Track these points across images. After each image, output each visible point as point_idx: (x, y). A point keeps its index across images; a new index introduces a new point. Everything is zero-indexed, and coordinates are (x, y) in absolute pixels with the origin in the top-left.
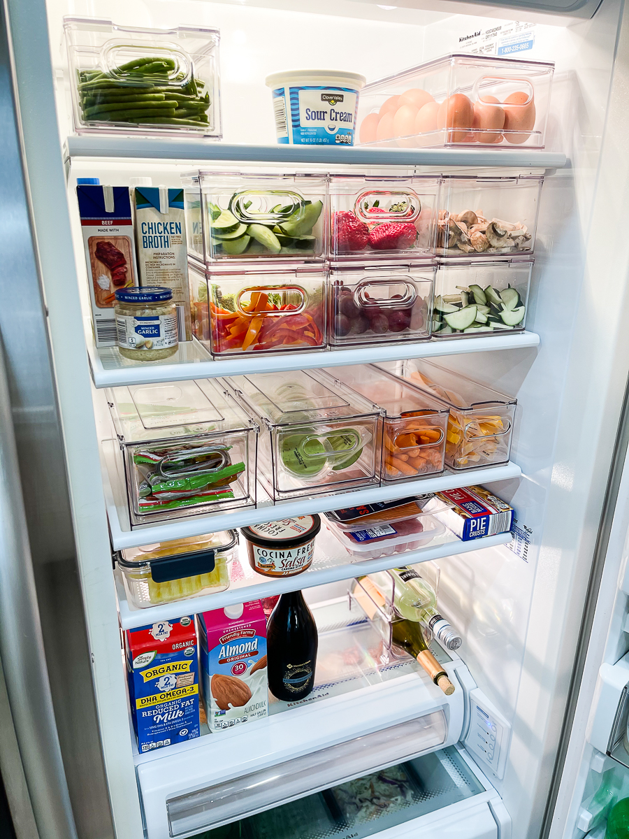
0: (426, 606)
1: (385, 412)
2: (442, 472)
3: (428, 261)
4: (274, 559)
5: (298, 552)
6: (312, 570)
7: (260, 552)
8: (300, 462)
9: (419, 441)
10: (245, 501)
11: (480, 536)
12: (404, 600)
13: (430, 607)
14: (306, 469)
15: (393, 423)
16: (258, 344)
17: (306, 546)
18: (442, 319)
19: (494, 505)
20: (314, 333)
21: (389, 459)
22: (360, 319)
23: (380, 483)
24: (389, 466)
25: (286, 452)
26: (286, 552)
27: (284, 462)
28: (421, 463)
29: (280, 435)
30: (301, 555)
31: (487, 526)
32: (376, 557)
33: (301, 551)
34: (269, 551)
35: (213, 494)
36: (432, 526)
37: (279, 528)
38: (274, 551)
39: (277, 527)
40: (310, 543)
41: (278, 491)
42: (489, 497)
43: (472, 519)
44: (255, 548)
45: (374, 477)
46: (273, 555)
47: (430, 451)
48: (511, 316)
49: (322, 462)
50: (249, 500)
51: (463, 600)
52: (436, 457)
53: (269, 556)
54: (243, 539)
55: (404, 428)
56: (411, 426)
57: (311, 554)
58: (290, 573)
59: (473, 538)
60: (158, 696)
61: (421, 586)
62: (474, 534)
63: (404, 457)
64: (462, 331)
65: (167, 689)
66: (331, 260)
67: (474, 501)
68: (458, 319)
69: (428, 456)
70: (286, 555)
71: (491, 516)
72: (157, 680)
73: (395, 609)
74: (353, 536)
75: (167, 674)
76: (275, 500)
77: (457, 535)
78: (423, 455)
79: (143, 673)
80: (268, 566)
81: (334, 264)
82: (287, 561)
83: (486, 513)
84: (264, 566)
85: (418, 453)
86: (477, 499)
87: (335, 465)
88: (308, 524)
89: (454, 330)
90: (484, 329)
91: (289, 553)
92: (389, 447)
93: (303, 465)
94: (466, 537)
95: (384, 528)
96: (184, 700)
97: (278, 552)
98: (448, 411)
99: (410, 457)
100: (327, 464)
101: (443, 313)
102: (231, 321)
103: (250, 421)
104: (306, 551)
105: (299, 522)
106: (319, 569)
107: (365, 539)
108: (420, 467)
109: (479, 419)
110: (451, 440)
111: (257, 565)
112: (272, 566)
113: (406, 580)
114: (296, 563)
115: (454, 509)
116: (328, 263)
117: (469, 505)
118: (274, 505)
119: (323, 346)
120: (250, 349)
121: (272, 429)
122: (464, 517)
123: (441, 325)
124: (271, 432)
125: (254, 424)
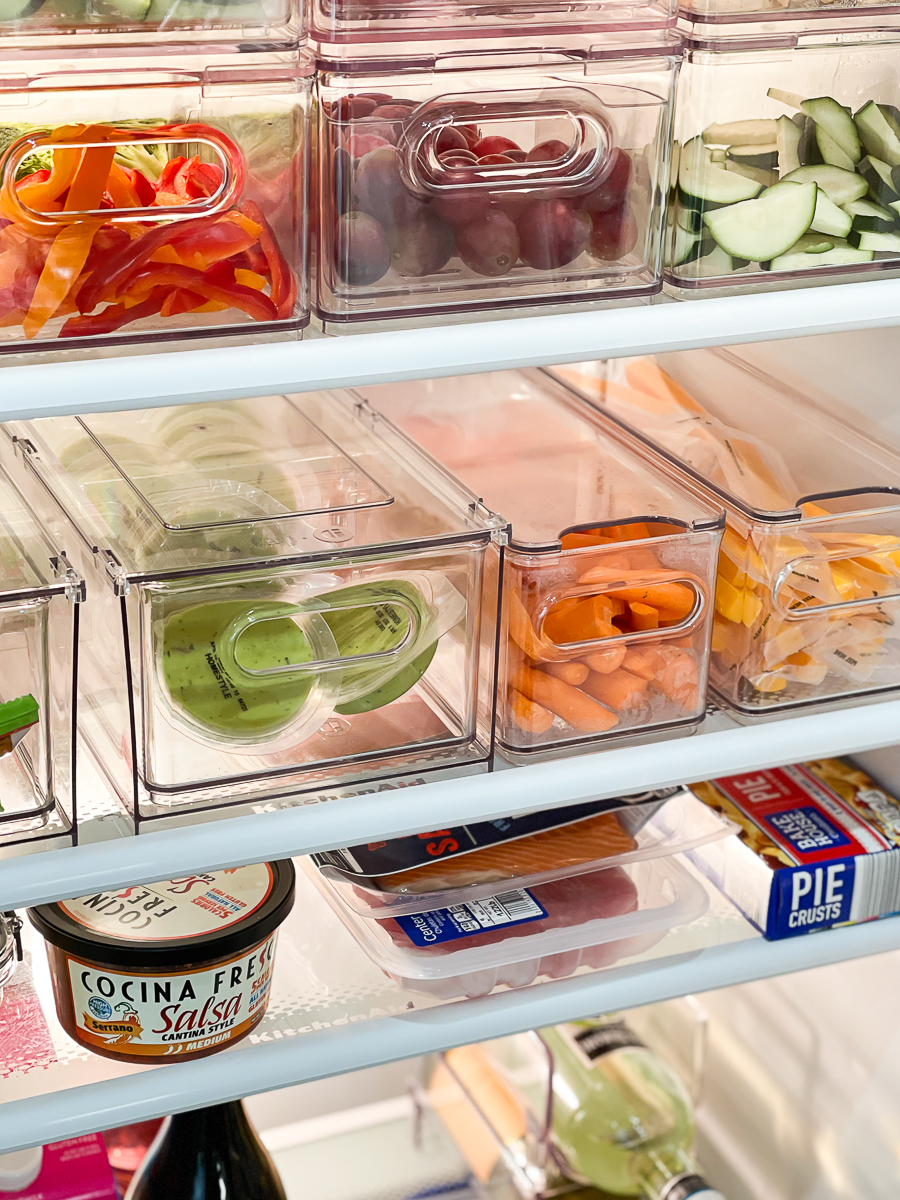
0: (656, 1142)
1: (509, 530)
2: (702, 718)
3: (653, 39)
4: (137, 1004)
5: (218, 983)
6: (264, 1037)
7: (92, 981)
8: (226, 690)
9: (625, 621)
10: (37, 821)
11: (826, 925)
12: (585, 1121)
13: (669, 1147)
14: (244, 715)
15: (536, 564)
16: (78, 314)
17: (243, 963)
18: (697, 224)
19: (874, 822)
20: (266, 274)
21: (521, 677)
22: (423, 226)
23: (490, 759)
24: (522, 701)
25: (176, 657)
26: (177, 983)
27: (172, 692)
28: (629, 692)
29: (155, 607)
30: (226, 992)
31: (846, 891)
32: (477, 993)
33: (226, 979)
34: (119, 979)
36: (667, 891)
37: (156, 902)
38: (137, 980)
39: (151, 899)
40: (258, 952)
41: (149, 787)
42: (864, 794)
43: (798, 869)
44: (76, 968)
45: (473, 737)
46: (134, 991)
47: (659, 651)
49: (299, 689)
50: (53, 816)
51: (784, 1122)
52: (679, 674)
53: (118, 996)
54: (34, 941)
55: (574, 580)
56: (598, 573)
57: (262, 985)
58: (190, 1047)
59: (803, 930)
61: (646, 1074)
62: (805, 917)
63: (574, 673)
64: (766, 265)
66: (321, 37)
67: (811, 808)
68: (752, 223)
69: (654, 669)
70: (176, 992)
71: (859, 860)
73: (553, 1151)
74: (405, 929)
76: (138, 818)
77: (750, 921)
78: (637, 663)
80: (117, 1027)
81: (332, 51)
82: (180, 1012)
83: (846, 849)
84: (103, 1028)
85: (622, 657)
86: (823, 800)
87: (344, 699)
88: (253, 891)
89: (739, 262)
90: (842, 256)
91: (188, 985)
92: (521, 637)
93: (233, 701)
94: (778, 926)
95: (505, 900)
97: (150, 982)
98: (720, 524)
99: (592, 672)
100: (316, 695)
101: (704, 205)
103: (55, 561)
104: (243, 977)
105: (221, 882)
106: (290, 1032)
107: (440, 938)
108: (624, 705)
109: (829, 546)
110: (733, 613)
111: (80, 1023)
112: (130, 1026)
113: (596, 1053)
114: (210, 1016)
115: (743, 835)
116: (312, 44)
117: (793, 822)
118: (137, 833)
119: (297, 320)
120: (50, 331)
121: (127, 590)
122: (772, 861)
123: (696, 244)
124: (123, 599)
125: (69, 572)
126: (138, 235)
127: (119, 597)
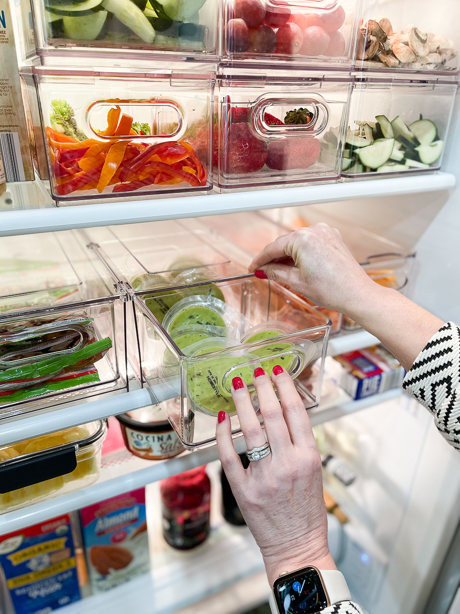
4: (151, 443)
7: (135, 435)
10: (113, 384)
16: (120, 183)
18: (353, 155)
20: (195, 168)
26: (165, 435)
34: (144, 435)
35: (72, 377)
38: (151, 435)
43: (365, 379)
44: (129, 431)
46: (150, 439)
48: (427, 151)
53: (145, 440)
60: (31, 575)
62: (366, 392)
64: (375, 170)
65: (41, 568)
68: (372, 154)
70: (165, 438)
71: (383, 375)
72: (28, 561)
75: (39, 555)
77: (351, 395)
79: (11, 558)
80: (144, 450)
82: (167, 444)
83: (378, 371)
84: (140, 450)
89: (366, 169)
90: (399, 168)
91: (169, 436)
94: (358, 396)
96: (61, 574)
97: (156, 435)
101: (355, 147)
102: (81, 152)
103: (115, 286)
112: (149, 450)
118: (142, 388)
119: (208, 186)
120: (109, 190)
121: (135, 298)
122: (357, 377)
123: (352, 162)
124: (133, 302)
125: (121, 290)
126: (143, 150)
127: (131, 301)
